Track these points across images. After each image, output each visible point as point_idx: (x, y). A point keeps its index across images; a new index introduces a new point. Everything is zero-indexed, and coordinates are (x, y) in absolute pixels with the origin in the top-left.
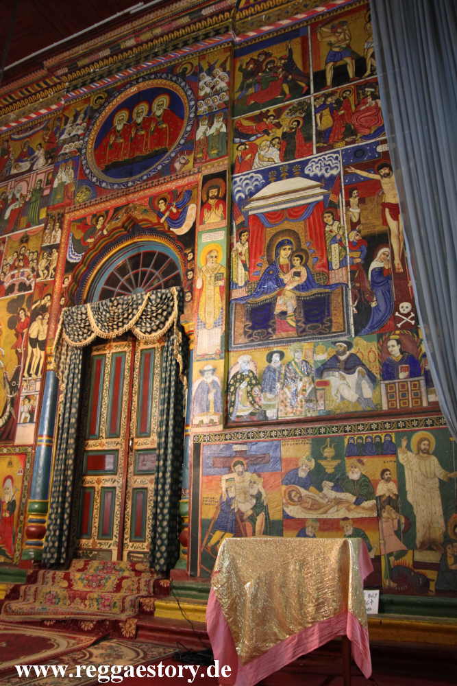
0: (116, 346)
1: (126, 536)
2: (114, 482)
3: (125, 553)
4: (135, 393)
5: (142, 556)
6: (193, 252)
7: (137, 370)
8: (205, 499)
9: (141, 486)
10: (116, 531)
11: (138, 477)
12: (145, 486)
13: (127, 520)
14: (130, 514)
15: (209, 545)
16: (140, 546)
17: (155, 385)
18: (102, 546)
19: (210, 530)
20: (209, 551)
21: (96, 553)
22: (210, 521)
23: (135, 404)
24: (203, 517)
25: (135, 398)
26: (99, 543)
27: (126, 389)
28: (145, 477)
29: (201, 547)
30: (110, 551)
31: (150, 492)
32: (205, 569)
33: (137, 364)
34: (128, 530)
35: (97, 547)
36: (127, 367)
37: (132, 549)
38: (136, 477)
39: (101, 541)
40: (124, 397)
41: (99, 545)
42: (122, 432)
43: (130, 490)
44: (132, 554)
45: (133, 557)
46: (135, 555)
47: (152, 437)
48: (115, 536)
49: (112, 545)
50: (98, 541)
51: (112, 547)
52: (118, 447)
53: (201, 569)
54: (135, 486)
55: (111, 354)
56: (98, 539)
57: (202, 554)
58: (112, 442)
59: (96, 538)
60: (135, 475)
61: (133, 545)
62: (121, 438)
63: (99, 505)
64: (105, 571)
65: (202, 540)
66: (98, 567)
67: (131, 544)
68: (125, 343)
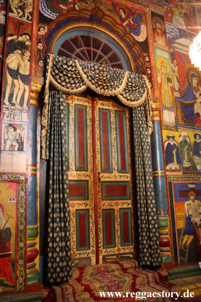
0: (78, 100)
1: (100, 245)
2: (86, 206)
3: (101, 258)
4: (98, 139)
5: (115, 257)
6: (149, 56)
7: (97, 122)
8: (178, 217)
9: (109, 208)
10: (92, 242)
11: (106, 201)
12: (112, 208)
13: (99, 233)
14: (102, 229)
15: (182, 244)
16: (112, 250)
17: (112, 136)
18: (81, 256)
19: (182, 235)
20: (183, 248)
21: (78, 261)
22: (181, 229)
23: (98, 147)
24: (178, 228)
25: (98, 143)
26: (78, 254)
27: (89, 134)
28: (112, 201)
29: (179, 246)
30: (89, 258)
31: (116, 212)
32: (182, 259)
33: (97, 118)
34: (101, 240)
35: (77, 257)
36: (88, 118)
37: (105, 254)
38: (104, 202)
39: (80, 252)
40: (88, 141)
41: (78, 255)
42: (89, 167)
43: (100, 211)
44: (106, 257)
45: (108, 259)
46: (109, 257)
47: (114, 173)
48: (92, 246)
49: (90, 253)
50: (77, 252)
51: (90, 255)
52: (87, 178)
53: (180, 259)
54: (104, 208)
55: (73, 104)
56: (77, 251)
57: (179, 250)
58: (82, 175)
59: (75, 250)
60: (102, 200)
61: (106, 251)
62: (89, 172)
63: (75, 224)
64: (99, 275)
65: (179, 241)
66: (92, 273)
67: (104, 250)
68: (85, 99)
